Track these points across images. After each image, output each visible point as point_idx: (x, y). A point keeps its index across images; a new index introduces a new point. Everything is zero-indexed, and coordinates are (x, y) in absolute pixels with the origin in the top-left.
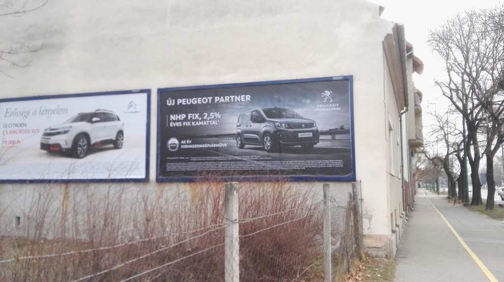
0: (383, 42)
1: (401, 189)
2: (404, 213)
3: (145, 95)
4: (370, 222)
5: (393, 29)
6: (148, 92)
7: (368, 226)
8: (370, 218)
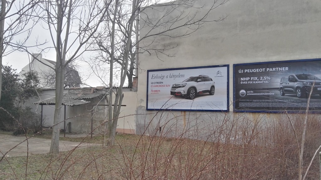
3: (226, 68)
6: (228, 66)
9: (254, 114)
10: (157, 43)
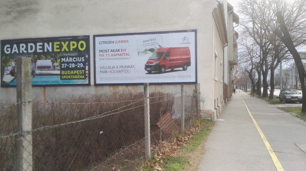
0: (212, 12)
1: (223, 88)
2: (223, 101)
4: (203, 104)
5: (217, 5)
7: (203, 105)
8: (204, 102)
9: (114, 86)
10: (12, 9)
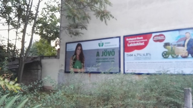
3: (118, 39)
6: (119, 37)
